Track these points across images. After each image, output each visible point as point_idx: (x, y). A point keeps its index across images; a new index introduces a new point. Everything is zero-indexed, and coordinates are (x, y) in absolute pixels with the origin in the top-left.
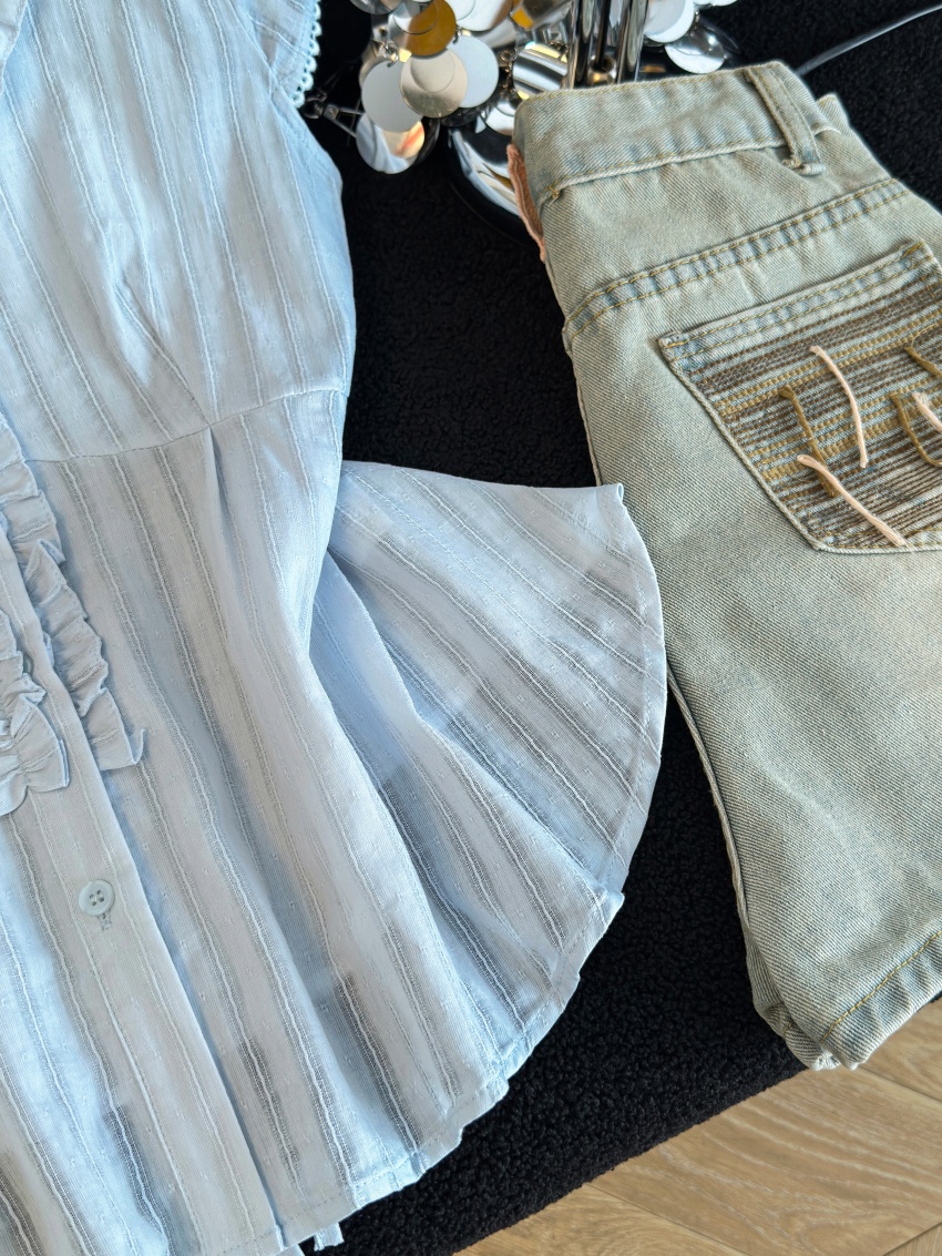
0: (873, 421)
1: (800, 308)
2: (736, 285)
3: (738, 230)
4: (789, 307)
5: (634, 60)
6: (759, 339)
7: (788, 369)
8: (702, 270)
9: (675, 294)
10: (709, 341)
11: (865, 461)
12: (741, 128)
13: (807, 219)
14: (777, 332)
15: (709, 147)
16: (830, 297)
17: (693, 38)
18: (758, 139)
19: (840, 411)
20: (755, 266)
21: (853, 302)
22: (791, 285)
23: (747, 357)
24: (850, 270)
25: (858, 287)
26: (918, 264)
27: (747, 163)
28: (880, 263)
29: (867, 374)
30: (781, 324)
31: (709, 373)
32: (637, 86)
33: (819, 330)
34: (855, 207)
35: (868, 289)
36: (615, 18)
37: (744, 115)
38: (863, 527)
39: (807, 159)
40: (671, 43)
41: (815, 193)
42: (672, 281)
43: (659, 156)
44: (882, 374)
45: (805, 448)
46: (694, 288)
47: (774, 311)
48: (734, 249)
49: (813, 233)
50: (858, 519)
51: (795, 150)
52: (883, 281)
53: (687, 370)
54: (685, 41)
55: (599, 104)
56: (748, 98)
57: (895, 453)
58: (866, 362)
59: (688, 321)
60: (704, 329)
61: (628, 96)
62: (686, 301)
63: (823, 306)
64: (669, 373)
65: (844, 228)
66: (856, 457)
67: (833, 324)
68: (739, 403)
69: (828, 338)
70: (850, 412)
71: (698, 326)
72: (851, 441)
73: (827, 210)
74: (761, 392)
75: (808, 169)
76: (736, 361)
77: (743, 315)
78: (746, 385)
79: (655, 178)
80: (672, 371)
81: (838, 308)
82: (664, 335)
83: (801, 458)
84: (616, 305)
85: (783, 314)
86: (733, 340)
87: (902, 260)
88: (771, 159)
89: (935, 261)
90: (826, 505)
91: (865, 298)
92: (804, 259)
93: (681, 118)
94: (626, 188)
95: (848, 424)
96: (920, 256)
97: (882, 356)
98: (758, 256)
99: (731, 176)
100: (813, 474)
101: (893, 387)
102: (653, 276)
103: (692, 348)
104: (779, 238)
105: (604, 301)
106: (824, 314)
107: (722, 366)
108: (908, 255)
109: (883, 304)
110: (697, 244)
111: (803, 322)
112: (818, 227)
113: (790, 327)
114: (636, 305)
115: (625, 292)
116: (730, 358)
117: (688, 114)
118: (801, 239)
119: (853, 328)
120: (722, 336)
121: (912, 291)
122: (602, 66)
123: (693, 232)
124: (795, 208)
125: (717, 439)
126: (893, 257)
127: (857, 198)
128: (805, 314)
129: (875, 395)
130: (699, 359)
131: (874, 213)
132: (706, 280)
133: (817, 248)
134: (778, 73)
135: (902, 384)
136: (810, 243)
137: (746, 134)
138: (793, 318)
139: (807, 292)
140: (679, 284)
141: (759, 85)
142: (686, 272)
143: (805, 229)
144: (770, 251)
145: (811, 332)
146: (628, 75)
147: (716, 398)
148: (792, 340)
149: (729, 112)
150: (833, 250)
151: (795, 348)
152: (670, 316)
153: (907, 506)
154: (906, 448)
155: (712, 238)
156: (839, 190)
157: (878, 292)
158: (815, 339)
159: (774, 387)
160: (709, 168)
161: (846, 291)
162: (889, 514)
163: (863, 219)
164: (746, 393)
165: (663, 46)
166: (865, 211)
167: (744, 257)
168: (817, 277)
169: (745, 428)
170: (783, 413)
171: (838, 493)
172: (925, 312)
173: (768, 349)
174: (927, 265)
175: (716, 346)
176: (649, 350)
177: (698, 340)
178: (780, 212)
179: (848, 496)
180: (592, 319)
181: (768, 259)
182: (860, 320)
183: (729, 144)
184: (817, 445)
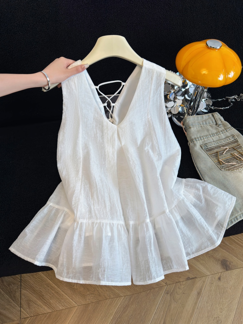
0: (229, 156)
1: (219, 142)
2: (211, 139)
3: (211, 133)
4: (218, 142)
7: (218, 149)
13: (219, 132)
14: (216, 145)
15: (207, 124)
20: (213, 137)
22: (217, 140)
23: (212, 148)
24: (226, 138)
25: (227, 140)
26: (234, 138)
28: (229, 138)
31: (207, 149)
32: (199, 116)
34: (225, 131)
35: (228, 141)
37: (211, 120)
38: (228, 169)
39: (219, 125)
41: (220, 129)
42: (203, 139)
43: (201, 125)
44: (230, 151)
46: (206, 139)
47: (216, 143)
52: (230, 140)
53: (204, 149)
55: (194, 118)
59: (205, 143)
60: (207, 144)
61: (197, 117)
62: (204, 141)
63: (222, 142)
64: (202, 149)
65: (224, 133)
68: (211, 153)
69: (223, 146)
71: (206, 144)
72: (226, 158)
73: (222, 131)
74: (214, 152)
75: (219, 126)
77: (212, 143)
78: (212, 151)
79: (200, 127)
81: (224, 143)
82: (202, 145)
86: (211, 145)
87: (232, 137)
88: (214, 126)
89: (237, 137)
92: (219, 137)
93: (203, 121)
94: (197, 128)
95: (225, 156)
96: (235, 137)
97: (230, 149)
98: (213, 136)
102: (200, 138)
103: (205, 146)
104: (216, 135)
105: (195, 140)
108: (233, 137)
109: (230, 142)
110: (206, 134)
112: (221, 133)
114: (198, 141)
115: (197, 139)
116: (210, 148)
121: (234, 141)
124: (217, 131)
125: (209, 157)
126: (231, 137)
127: (226, 130)
128: (220, 143)
129: (229, 153)
131: (228, 132)
133: (221, 136)
134: (217, 114)
135: (232, 152)
137: (212, 122)
141: (214, 115)
143: (219, 134)
146: (197, 115)
147: (208, 152)
148: (218, 146)
150: (223, 136)
151: (219, 147)
152: (202, 142)
156: (223, 129)
157: (229, 141)
158: (221, 146)
159: (216, 151)
160: (207, 127)
161: (225, 141)
162: (231, 167)
163: (226, 132)
166: (227, 131)
167: (211, 136)
168: (221, 139)
170: (217, 155)
172: (235, 144)
173: (215, 147)
174: (236, 138)
175: (208, 146)
176: (200, 146)
178: (215, 132)
180: (193, 142)
181: (214, 137)
182: (227, 144)
183: (209, 124)
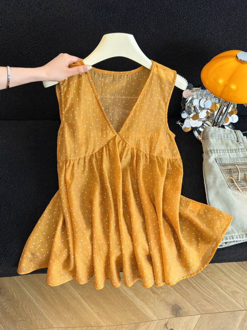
0: (242, 176)
2: (227, 155)
3: (229, 149)
5: (220, 125)
6: (229, 162)
7: (232, 167)
8: (223, 152)
9: (219, 154)
10: (222, 160)
11: (239, 181)
12: (233, 137)
13: (238, 150)
14: (231, 162)
15: (228, 138)
16: (240, 160)
17: (228, 126)
18: (235, 139)
19: (238, 173)
20: (230, 154)
21: (243, 162)
22: (235, 157)
23: (227, 164)
24: (243, 158)
27: (232, 141)
29: (242, 170)
30: (232, 161)
31: (221, 164)
32: (220, 128)
33: (237, 163)
34: (245, 150)
36: (219, 121)
37: (233, 136)
38: (237, 188)
40: (225, 126)
41: (240, 147)
43: (221, 137)
44: (245, 171)
45: (232, 176)
47: (232, 160)
48: (228, 151)
49: (239, 152)
50: (236, 187)
51: (239, 141)
54: (227, 126)
55: (215, 129)
56: (235, 134)
57: (244, 181)
58: (242, 169)
61: (219, 129)
62: (220, 155)
66: (238, 180)
67: (239, 163)
68: (224, 169)
69: (238, 165)
70: (239, 174)
71: (221, 158)
72: (238, 177)
73: (242, 150)
75: (240, 144)
76: (225, 164)
77: (227, 159)
79: (220, 140)
80: (217, 163)
82: (217, 158)
83: (231, 178)
84: (211, 153)
85: (233, 160)
86: (225, 161)
88: (236, 142)
90: (233, 184)
91: (244, 162)
92: (237, 155)
93: (225, 134)
94: (216, 140)
95: (238, 175)
97: (245, 169)
98: (231, 152)
99: (230, 142)
100: (232, 180)
101: (245, 173)
102: (217, 151)
103: (220, 161)
105: (210, 152)
106: (238, 162)
107: (223, 164)
109: (246, 163)
110: (223, 149)
111: (235, 162)
112: (240, 151)
113: (233, 162)
114: (214, 154)
115: (213, 152)
117: (226, 134)
118: (237, 152)
119: (242, 165)
120: (224, 160)
122: (216, 126)
123: (223, 147)
124: (237, 148)
125: (221, 172)
129: (243, 173)
130: (220, 162)
132: (223, 153)
133: (239, 154)
134: (239, 132)
136: (238, 153)
137: (233, 138)
138: (234, 161)
139: (237, 159)
140: (220, 153)
141: (236, 133)
142: (221, 152)
144: (233, 152)
145: (236, 163)
146: (219, 127)
147: (222, 167)
148: (233, 164)
149: (232, 135)
150: (241, 155)
152: (218, 156)
153: (243, 188)
154: (245, 181)
155: (225, 149)
156: (244, 147)
159: (229, 168)
160: (227, 140)
161: (242, 160)
162: (241, 188)
164: (225, 168)
165: (224, 126)
167: (229, 152)
168: (238, 157)
169: (224, 172)
170: (230, 172)
171: (235, 183)
173: (230, 164)
175: (223, 161)
176: (214, 159)
177: (221, 160)
179: (236, 184)
180: (208, 154)
183: (231, 138)
184: (233, 177)
